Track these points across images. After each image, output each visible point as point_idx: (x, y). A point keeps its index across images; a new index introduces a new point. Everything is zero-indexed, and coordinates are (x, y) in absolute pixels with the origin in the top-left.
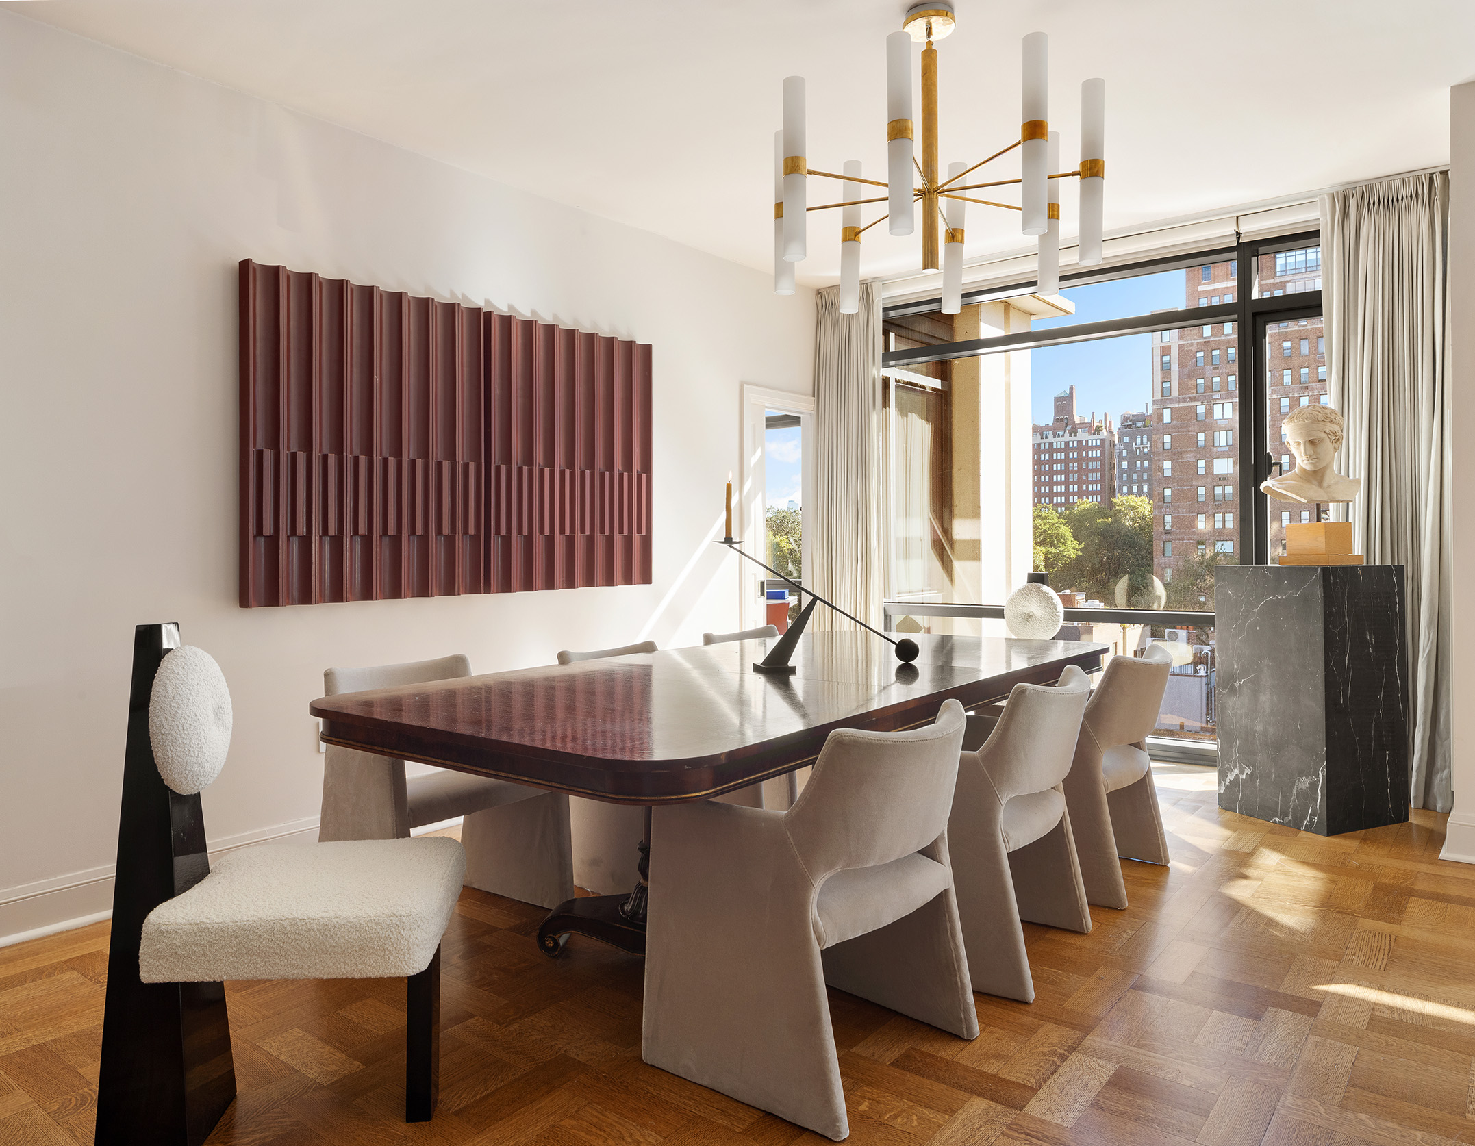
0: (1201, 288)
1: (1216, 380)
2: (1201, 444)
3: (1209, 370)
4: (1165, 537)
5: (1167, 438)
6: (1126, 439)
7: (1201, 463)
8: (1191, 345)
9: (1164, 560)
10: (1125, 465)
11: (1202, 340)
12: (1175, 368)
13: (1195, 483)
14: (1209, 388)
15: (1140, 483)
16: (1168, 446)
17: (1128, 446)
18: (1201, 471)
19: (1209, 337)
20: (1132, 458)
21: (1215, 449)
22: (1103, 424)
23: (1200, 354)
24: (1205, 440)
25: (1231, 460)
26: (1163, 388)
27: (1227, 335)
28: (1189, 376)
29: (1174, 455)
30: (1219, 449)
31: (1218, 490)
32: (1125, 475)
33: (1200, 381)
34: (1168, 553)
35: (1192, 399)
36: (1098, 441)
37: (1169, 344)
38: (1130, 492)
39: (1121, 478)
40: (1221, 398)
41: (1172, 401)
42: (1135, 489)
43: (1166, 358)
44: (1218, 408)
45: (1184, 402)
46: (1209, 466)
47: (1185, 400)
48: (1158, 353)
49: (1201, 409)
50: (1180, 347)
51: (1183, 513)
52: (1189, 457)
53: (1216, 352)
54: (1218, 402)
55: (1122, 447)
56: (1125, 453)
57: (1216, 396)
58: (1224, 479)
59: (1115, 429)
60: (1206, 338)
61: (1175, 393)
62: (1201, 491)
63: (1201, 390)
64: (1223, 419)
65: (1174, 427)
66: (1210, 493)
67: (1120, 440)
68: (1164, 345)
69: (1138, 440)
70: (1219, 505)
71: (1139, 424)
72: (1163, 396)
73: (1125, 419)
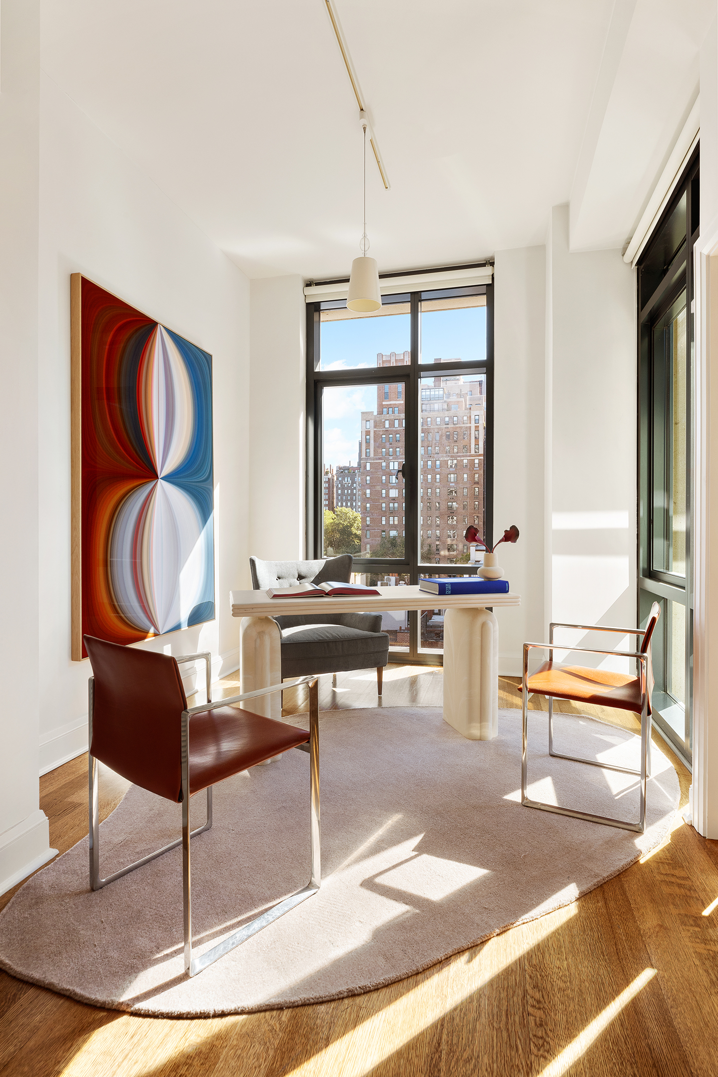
0: (384, 403)
1: (391, 450)
2: (384, 481)
3: (388, 445)
4: (367, 528)
5: (368, 478)
6: (340, 479)
7: (384, 491)
8: (380, 431)
9: (366, 540)
10: (340, 492)
11: (385, 429)
12: (372, 442)
13: (381, 501)
14: (388, 454)
15: (347, 501)
16: (368, 482)
17: (341, 482)
18: (384, 495)
19: (388, 428)
20: (343, 488)
21: (390, 485)
22: (329, 470)
23: (384, 436)
24: (386, 480)
25: (397, 490)
26: (366, 452)
27: (396, 428)
28: (378, 447)
29: (371, 486)
30: (392, 485)
31: (391, 505)
32: (340, 497)
33: (384, 450)
34: (368, 537)
35: (380, 459)
36: (327, 479)
37: (369, 430)
38: (342, 506)
39: (337, 498)
40: (393, 459)
41: (371, 459)
42: (344, 504)
43: (368, 437)
44: (391, 464)
45: (376, 460)
46: (387, 493)
47: (377, 459)
48: (364, 433)
49: (384, 464)
50: (375, 431)
51: (375, 516)
52: (378, 488)
53: (391, 436)
54: (392, 461)
55: (338, 483)
56: (340, 485)
57: (391, 458)
58: (394, 499)
59: (335, 472)
60: (386, 428)
61: (372, 455)
62: (384, 505)
63: (384, 454)
64: (394, 469)
65: (372, 472)
66: (388, 506)
67: (337, 479)
68: (367, 430)
69: (346, 480)
70: (393, 513)
71: (346, 471)
72: (366, 456)
73: (340, 468)
